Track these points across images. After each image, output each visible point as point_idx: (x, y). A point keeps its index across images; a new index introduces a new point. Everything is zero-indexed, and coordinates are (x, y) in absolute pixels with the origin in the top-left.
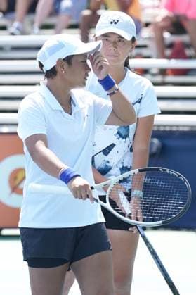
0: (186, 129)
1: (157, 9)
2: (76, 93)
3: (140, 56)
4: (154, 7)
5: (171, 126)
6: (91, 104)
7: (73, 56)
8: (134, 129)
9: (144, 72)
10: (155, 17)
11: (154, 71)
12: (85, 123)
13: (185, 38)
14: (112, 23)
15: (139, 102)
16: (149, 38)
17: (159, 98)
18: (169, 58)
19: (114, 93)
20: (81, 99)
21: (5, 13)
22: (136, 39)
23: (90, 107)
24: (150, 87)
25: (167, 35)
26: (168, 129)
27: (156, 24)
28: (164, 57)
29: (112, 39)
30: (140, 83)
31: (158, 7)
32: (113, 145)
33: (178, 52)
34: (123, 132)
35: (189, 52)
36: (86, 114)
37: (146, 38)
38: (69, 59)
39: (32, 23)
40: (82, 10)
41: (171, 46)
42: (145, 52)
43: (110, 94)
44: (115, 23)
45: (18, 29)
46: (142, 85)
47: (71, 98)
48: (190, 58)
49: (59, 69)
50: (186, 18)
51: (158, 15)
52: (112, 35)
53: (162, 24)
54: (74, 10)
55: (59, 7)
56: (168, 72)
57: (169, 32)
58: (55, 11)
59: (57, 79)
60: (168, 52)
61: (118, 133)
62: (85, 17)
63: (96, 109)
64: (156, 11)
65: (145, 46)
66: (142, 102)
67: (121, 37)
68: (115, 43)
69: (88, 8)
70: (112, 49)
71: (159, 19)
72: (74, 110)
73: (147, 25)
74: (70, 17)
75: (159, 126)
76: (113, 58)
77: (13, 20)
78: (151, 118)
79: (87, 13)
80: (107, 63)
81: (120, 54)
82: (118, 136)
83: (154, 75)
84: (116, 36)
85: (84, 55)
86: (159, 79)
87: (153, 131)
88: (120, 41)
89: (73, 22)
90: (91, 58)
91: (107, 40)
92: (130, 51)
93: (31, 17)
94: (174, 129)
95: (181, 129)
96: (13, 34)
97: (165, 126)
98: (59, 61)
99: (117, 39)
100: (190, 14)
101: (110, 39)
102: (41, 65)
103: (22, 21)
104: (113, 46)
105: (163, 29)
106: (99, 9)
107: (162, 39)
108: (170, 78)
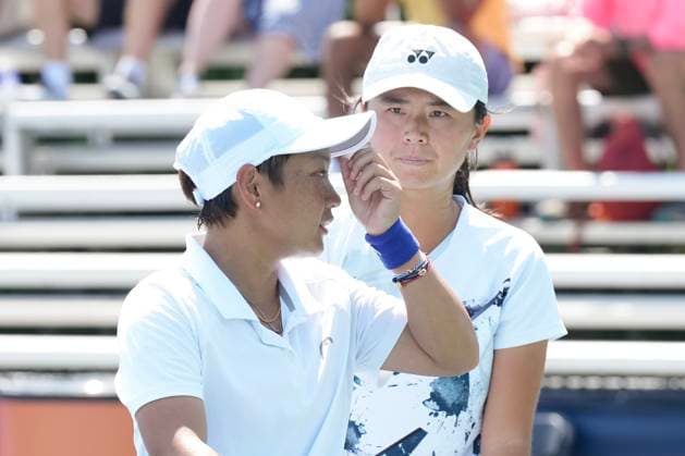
0: (649, 385)
1: (558, 20)
2: (296, 270)
3: (506, 162)
4: (550, 13)
5: (603, 376)
6: (344, 303)
7: (287, 156)
8: (485, 384)
9: (518, 210)
10: (552, 43)
11: (552, 208)
12: (323, 362)
13: (646, 108)
14: (411, 59)
15: (500, 303)
16: (537, 109)
17: (563, 291)
18: (597, 167)
19: (414, 276)
20: (310, 287)
21: (92, 32)
22: (489, 107)
23: (340, 312)
24: (532, 256)
25: (590, 99)
26: (593, 384)
27: (556, 65)
28: (580, 164)
29: (414, 107)
30: (503, 244)
31: (563, 13)
32: (419, 434)
33: (626, 149)
34: (450, 394)
35: (657, 150)
36: (327, 333)
37: (527, 109)
38: (274, 168)
39: (177, 62)
40: (329, 22)
41: (602, 131)
42: (522, 149)
43: (402, 280)
44: (424, 60)
45: (132, 79)
46: (507, 251)
47: (278, 284)
48: (661, 167)
49: (243, 197)
50: (649, 47)
51: (562, 38)
52: (412, 98)
53: (577, 64)
54: (306, 22)
55: (260, 12)
56: (591, 212)
57: (596, 87)
58: (247, 26)
59: (239, 227)
60: (594, 150)
61: (435, 397)
62: (340, 44)
63: (357, 319)
64: (558, 25)
65: (523, 133)
66: (509, 301)
67: (442, 103)
68: (421, 120)
69: (349, 17)
70: (414, 138)
71: (565, 50)
72: (290, 319)
73: (529, 67)
74: (294, 44)
75: (565, 376)
76: (416, 168)
77: (118, 53)
78: (537, 351)
79: (343, 30)
80: (396, 183)
81: (437, 156)
82: (434, 405)
83: (549, 220)
84: (426, 100)
85: (321, 156)
86: (565, 232)
87: (546, 390)
88: (437, 114)
89: (301, 58)
90: (347, 166)
91: (397, 111)
92: (471, 146)
93: (172, 43)
94: (613, 384)
95: (633, 384)
96: (117, 96)
97: (584, 376)
98: (245, 173)
99: (429, 110)
100: (661, 33)
101: (405, 108)
102: (188, 186)
103: (144, 56)
104: (417, 130)
105: (578, 80)
106: (383, 19)
107: (576, 110)
108: (599, 231)
